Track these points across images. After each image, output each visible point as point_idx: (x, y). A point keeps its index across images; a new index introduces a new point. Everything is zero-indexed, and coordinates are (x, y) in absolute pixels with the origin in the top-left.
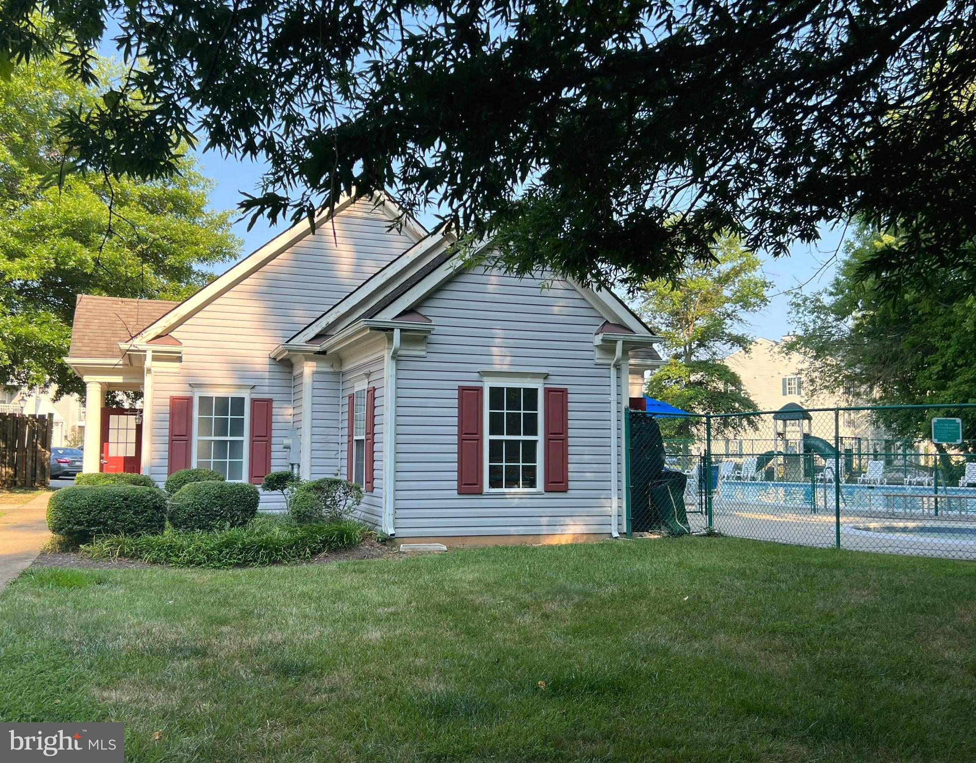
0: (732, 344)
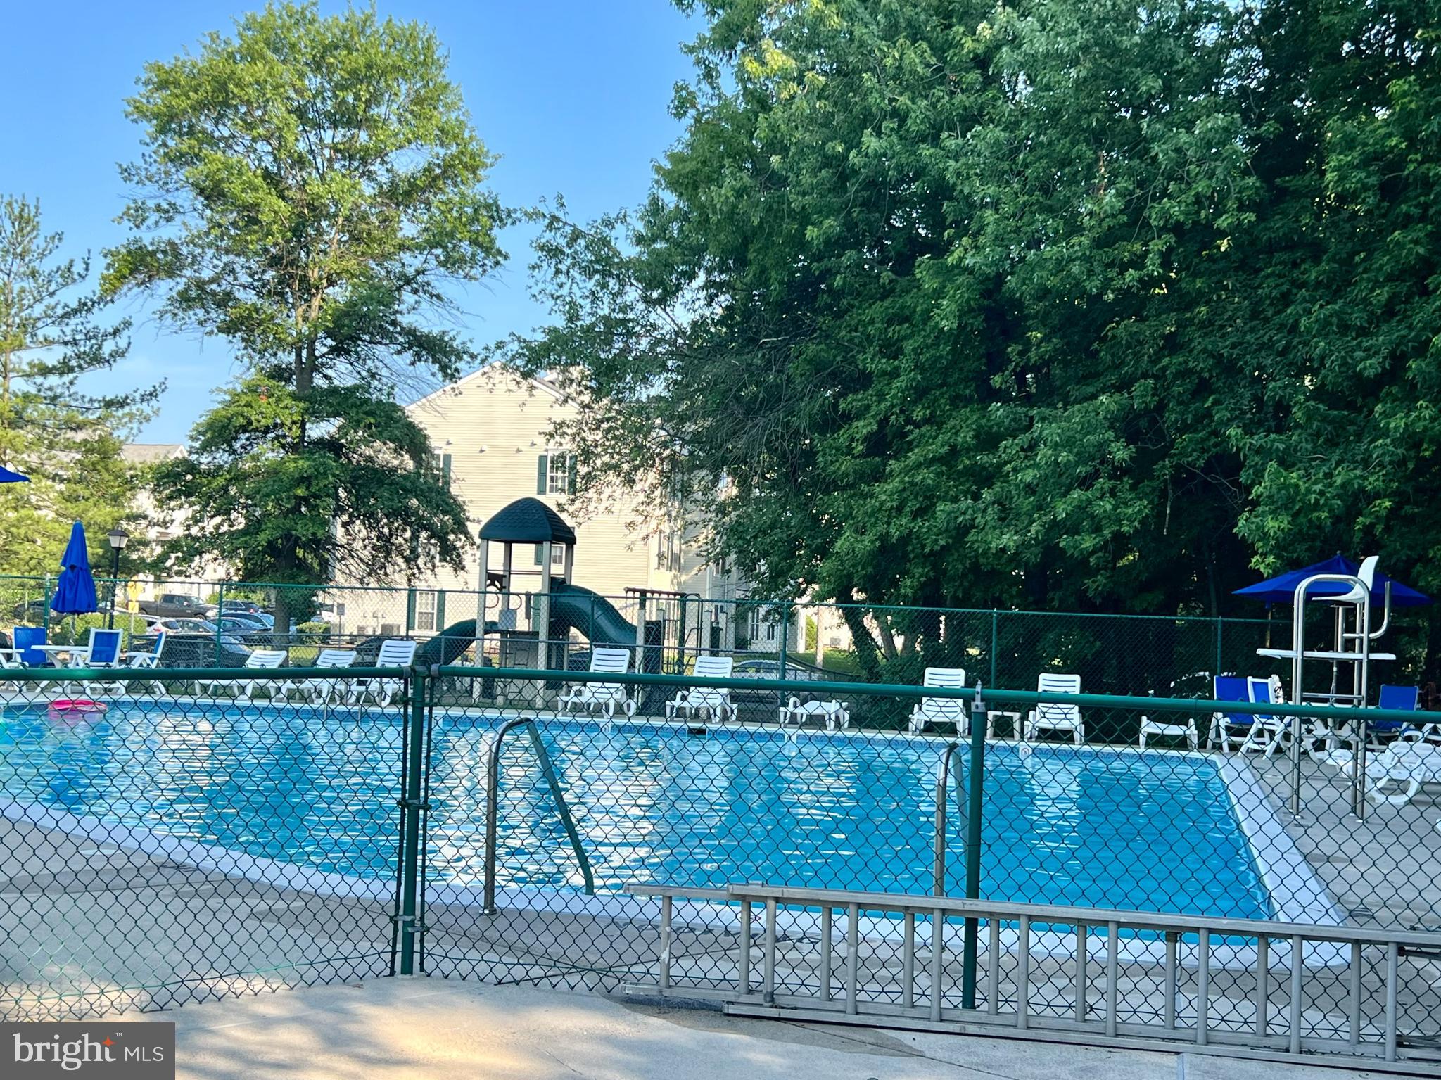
0: (418, 354)
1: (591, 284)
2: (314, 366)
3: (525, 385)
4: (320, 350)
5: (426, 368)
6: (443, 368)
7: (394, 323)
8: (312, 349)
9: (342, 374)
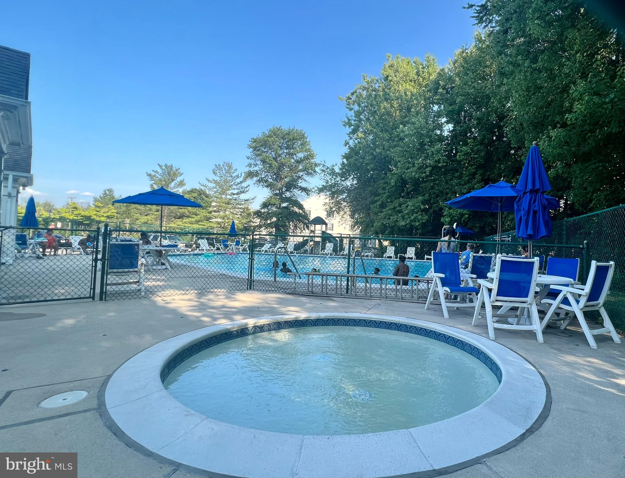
0: (302, 191)
1: (330, 177)
2: (282, 193)
3: (318, 195)
4: (284, 190)
5: (304, 194)
6: (307, 193)
7: (297, 185)
8: (282, 190)
9: (288, 194)
